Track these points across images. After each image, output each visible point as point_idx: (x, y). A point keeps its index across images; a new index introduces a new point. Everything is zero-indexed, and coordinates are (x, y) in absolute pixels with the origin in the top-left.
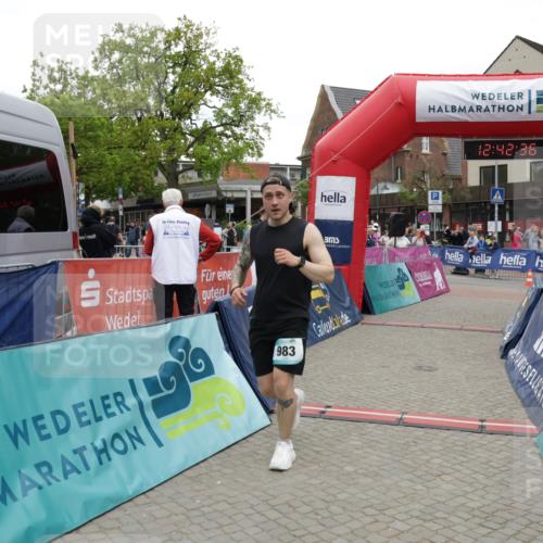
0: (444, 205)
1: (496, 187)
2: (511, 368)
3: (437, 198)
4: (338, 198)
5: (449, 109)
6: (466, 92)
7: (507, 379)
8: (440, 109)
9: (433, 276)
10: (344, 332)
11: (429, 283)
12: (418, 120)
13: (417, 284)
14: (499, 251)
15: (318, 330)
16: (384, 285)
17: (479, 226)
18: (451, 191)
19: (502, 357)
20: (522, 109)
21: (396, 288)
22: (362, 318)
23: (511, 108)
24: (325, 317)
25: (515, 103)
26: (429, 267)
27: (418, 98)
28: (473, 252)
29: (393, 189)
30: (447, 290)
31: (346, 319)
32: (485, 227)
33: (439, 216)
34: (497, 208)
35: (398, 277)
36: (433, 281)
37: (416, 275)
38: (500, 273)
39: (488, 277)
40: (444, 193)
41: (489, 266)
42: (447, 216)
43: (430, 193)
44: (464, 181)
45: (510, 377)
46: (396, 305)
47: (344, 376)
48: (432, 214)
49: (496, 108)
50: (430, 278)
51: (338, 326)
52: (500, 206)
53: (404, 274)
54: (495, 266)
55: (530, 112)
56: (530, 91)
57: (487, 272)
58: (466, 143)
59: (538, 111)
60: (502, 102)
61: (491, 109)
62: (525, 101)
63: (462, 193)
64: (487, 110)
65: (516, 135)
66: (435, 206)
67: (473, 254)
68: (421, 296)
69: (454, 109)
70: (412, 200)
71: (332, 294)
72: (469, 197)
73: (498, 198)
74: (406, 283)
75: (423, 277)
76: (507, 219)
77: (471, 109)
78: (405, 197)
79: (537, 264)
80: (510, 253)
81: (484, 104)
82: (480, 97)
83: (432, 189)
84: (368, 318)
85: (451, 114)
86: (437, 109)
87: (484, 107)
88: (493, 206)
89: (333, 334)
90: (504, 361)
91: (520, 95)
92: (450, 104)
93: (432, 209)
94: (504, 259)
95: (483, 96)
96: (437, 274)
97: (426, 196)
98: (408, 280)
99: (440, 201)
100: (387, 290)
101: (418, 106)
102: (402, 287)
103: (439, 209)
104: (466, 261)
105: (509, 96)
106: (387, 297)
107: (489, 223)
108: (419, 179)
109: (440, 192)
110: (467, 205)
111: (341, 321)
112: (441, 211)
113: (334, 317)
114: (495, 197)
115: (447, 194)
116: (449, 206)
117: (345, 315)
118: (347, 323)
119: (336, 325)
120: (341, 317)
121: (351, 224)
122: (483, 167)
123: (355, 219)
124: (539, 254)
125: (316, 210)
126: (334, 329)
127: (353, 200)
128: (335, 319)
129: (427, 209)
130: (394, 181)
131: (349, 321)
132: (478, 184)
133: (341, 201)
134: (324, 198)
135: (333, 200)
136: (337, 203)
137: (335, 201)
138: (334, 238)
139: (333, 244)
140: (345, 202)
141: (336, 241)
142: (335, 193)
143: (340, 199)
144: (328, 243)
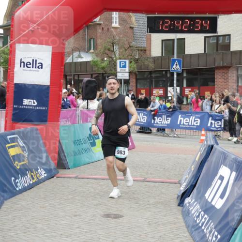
0: (130, 73)
1: (175, 57)
2: (186, 214)
3: (125, 67)
4: (35, 65)
7: (183, 224)
10: (40, 185)
14: (177, 113)
15: (16, 184)
16: (77, 142)
17: (161, 92)
18: (137, 61)
19: (179, 205)
22: (58, 173)
24: (23, 172)
28: (156, 114)
29: (86, 58)
31: (43, 174)
32: (166, 92)
33: (127, 82)
34: (175, 76)
35: (90, 135)
38: (178, 132)
39: (168, 136)
40: (130, 62)
41: (169, 126)
42: (133, 82)
43: (118, 61)
44: (148, 52)
45: (186, 222)
46: (87, 160)
47: (39, 226)
48: (121, 80)
51: (36, 180)
52: (178, 74)
54: (174, 126)
57: (167, 131)
58: (148, 18)
66: (123, 74)
67: (155, 115)
70: (103, 68)
71: (30, 151)
72: (152, 67)
73: (176, 68)
74: (97, 141)
76: (185, 85)
78: (97, 65)
79: (209, 125)
80: (187, 114)
83: (120, 58)
84: (62, 172)
88: (172, 74)
89: (31, 187)
90: (180, 208)
93: (120, 76)
94: (181, 120)
97: (115, 65)
98: (98, 138)
99: (127, 69)
100: (80, 147)
102: (93, 144)
103: (126, 76)
104: (149, 122)
106: (79, 154)
108: (109, 50)
109: (127, 62)
110: (151, 72)
111: (38, 175)
112: (128, 78)
113: (32, 172)
114: (174, 66)
115: (133, 62)
116: (135, 73)
117: (42, 170)
118: (43, 176)
119: (33, 179)
120: (38, 172)
121: (48, 87)
122: (164, 40)
123: (50, 83)
124: (211, 116)
125: (15, 75)
126: (31, 182)
127: (50, 66)
128: (32, 174)
129: (116, 76)
130: (87, 51)
131: (46, 175)
132: (160, 55)
133: (38, 68)
134: (22, 64)
135: (31, 66)
136: (34, 69)
137: (33, 67)
138: (32, 100)
139: (31, 106)
140: (42, 68)
141: (34, 103)
142: (33, 60)
143: (38, 65)
144: (26, 105)
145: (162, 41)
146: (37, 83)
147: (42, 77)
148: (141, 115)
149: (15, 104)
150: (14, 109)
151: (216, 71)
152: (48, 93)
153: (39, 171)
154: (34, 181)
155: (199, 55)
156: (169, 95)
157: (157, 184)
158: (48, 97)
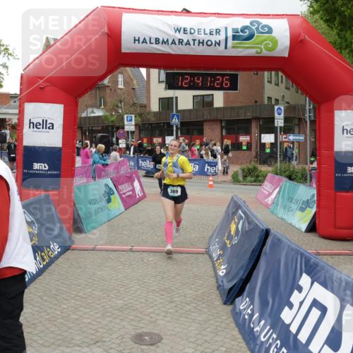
0: (136, 125)
1: (174, 113)
3: (131, 120)
4: (46, 125)
5: (153, 41)
6: (169, 25)
8: (145, 41)
9: (133, 186)
11: (131, 193)
12: (123, 50)
13: (120, 195)
17: (160, 140)
18: (140, 115)
19: (225, 303)
20: (219, 44)
21: (104, 203)
22: (73, 243)
23: (209, 43)
25: (214, 38)
26: (130, 179)
27: (123, 29)
29: (98, 113)
30: (144, 196)
31: (56, 248)
32: (164, 140)
33: (134, 132)
34: (175, 128)
35: (105, 192)
36: (133, 190)
37: (120, 187)
40: (135, 117)
42: (137, 133)
43: (125, 116)
44: (148, 108)
46: (104, 219)
48: (128, 132)
49: (197, 42)
50: (132, 188)
51: (47, 260)
52: (177, 127)
53: (111, 189)
55: (226, 48)
56: (226, 28)
58: (167, 74)
59: (233, 47)
60: (202, 37)
61: (192, 42)
62: (222, 37)
63: (149, 117)
64: (188, 43)
65: (212, 69)
66: (130, 126)
68: (125, 206)
69: (157, 41)
70: (113, 122)
72: (153, 120)
73: (175, 121)
74: (112, 197)
75: (125, 188)
76: (179, 135)
77: (174, 42)
78: (107, 119)
79: (206, 170)
81: (185, 38)
82: (182, 31)
83: (127, 114)
85: (154, 46)
86: (141, 40)
87: (185, 41)
88: (172, 127)
91: (218, 31)
92: (154, 36)
93: (127, 128)
95: (185, 30)
96: (136, 184)
97: (123, 119)
98: (114, 193)
99: (133, 123)
101: (123, 37)
102: (109, 201)
103: (132, 128)
105: (208, 32)
106: (96, 214)
107: (166, 137)
108: (117, 106)
109: (133, 116)
110: (151, 124)
111: (50, 252)
112: (134, 130)
113: (42, 252)
114: (174, 120)
115: (138, 117)
116: (139, 126)
117: (55, 244)
118: (56, 253)
119: (44, 260)
120: (50, 248)
121: (60, 149)
122: (162, 98)
123: (63, 145)
124: (207, 163)
125: (24, 136)
126: (42, 266)
127: (62, 126)
128: (43, 254)
129: (123, 128)
130: (99, 107)
131: (59, 250)
132: (158, 110)
133: (49, 128)
134: (32, 125)
135: (41, 127)
136: (44, 130)
137: (43, 128)
138: (43, 165)
139: (42, 170)
140: (53, 128)
141: (45, 167)
142: (43, 120)
143: (48, 125)
144: (37, 170)
145: (160, 99)
146: (48, 146)
147: (53, 139)
148: (148, 161)
149: (25, 168)
150: (24, 174)
151: (205, 124)
152: (60, 156)
153: (52, 246)
154: (45, 263)
155: (190, 110)
156: (167, 142)
157: (184, 255)
158: (60, 160)
